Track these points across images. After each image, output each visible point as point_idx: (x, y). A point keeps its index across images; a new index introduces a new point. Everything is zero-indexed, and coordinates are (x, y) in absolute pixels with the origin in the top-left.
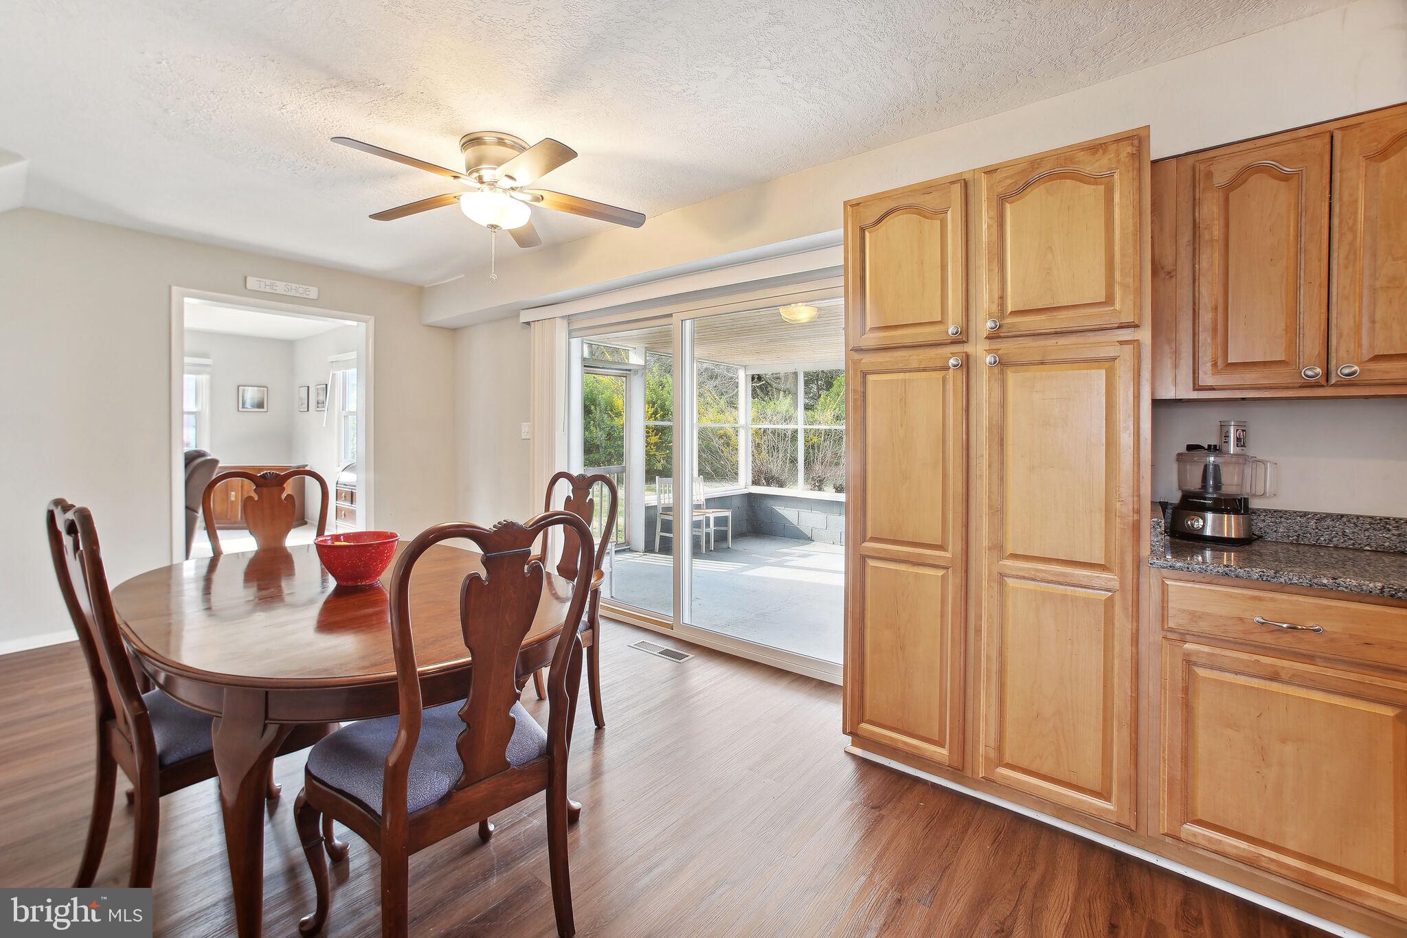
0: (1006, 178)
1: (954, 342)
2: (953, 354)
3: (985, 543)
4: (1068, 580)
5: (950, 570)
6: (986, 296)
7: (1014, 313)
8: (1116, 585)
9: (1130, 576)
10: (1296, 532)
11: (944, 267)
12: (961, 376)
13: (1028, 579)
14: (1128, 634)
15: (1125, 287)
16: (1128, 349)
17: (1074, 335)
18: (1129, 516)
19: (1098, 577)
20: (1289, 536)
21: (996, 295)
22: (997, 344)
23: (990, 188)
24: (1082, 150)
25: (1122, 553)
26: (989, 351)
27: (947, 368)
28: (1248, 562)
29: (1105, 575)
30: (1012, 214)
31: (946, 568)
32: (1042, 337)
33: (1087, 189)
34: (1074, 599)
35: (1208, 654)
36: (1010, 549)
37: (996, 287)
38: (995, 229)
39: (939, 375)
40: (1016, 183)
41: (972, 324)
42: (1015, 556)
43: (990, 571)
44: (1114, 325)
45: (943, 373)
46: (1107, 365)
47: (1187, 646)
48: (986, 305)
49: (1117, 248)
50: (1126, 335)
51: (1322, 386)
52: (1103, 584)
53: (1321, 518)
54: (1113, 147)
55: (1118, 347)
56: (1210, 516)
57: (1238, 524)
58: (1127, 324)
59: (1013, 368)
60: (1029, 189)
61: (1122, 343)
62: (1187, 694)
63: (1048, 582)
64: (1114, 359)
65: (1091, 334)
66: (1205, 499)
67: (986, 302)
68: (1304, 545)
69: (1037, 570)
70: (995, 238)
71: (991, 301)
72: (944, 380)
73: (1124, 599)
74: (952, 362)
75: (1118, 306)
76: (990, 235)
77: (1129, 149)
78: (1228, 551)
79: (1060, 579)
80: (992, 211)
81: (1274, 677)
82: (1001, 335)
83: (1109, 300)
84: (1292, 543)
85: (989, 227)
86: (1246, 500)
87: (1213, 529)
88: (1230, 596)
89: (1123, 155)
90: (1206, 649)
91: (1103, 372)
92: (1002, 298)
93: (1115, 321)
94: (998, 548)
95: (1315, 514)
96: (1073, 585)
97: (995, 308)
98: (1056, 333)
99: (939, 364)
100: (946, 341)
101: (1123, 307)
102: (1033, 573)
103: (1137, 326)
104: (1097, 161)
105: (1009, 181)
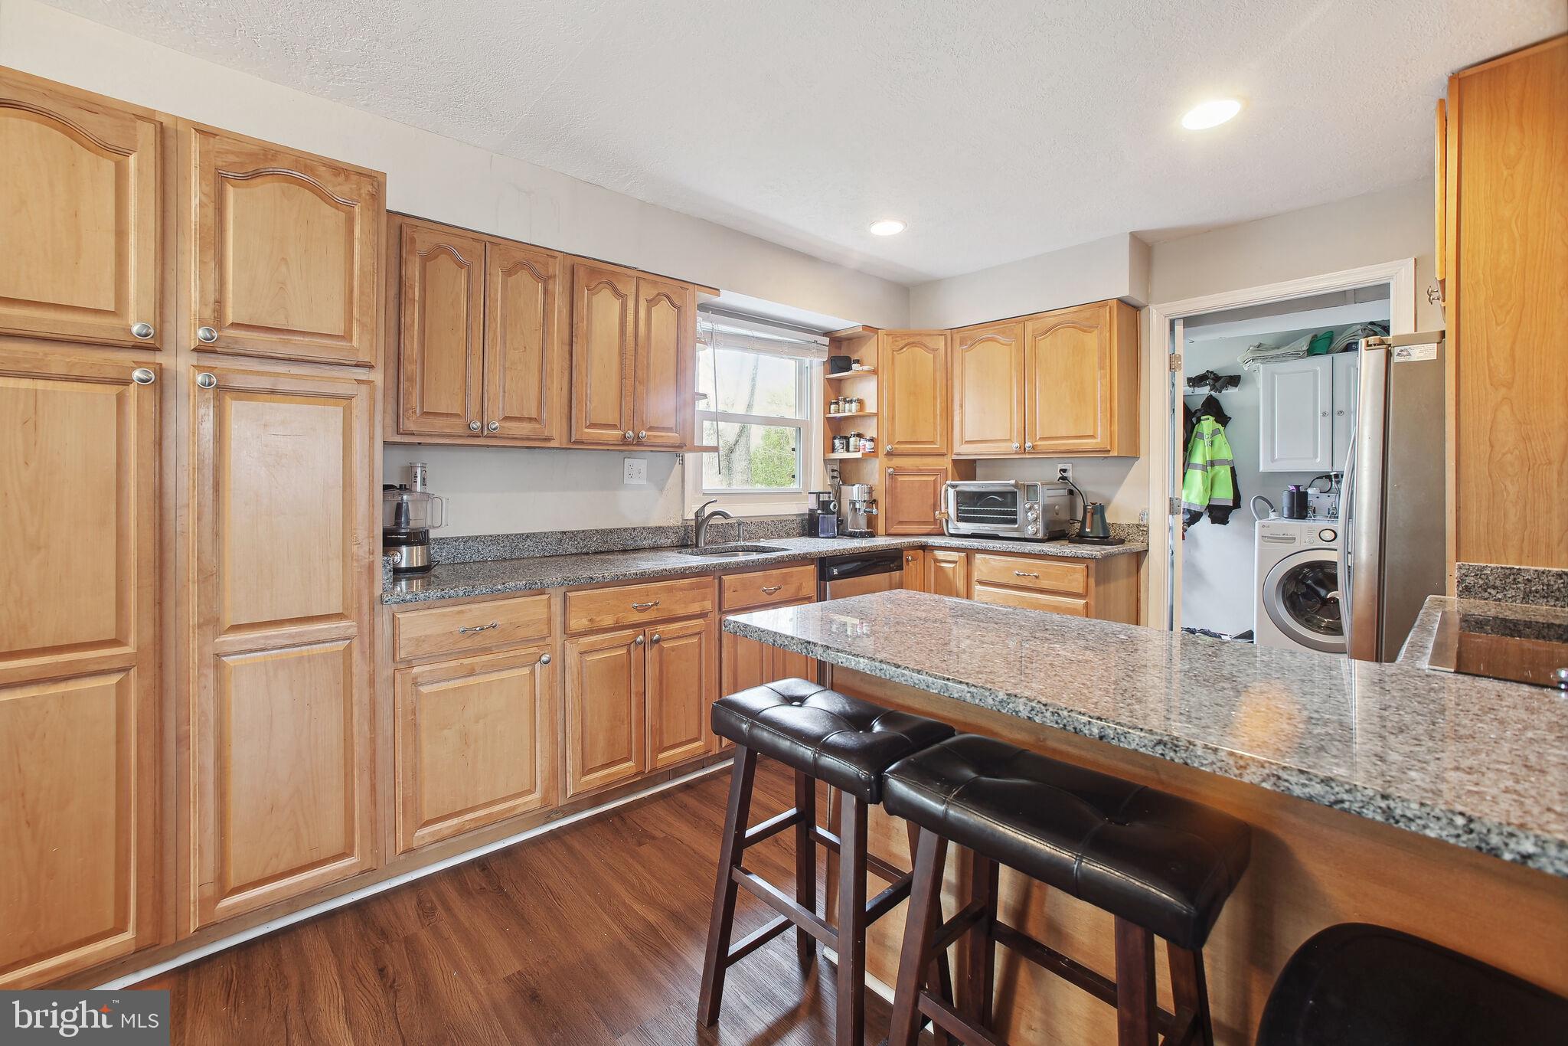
0: (228, 152)
1: (137, 347)
2: (139, 364)
3: (194, 620)
4: (305, 640)
5: (133, 672)
6: (195, 295)
7: (234, 325)
8: (353, 631)
9: (366, 618)
10: (453, 554)
11: (121, 234)
12: (150, 397)
13: (256, 651)
14: (366, 677)
15: (362, 325)
16: (364, 388)
17: (309, 365)
18: (365, 558)
19: (337, 627)
20: (449, 558)
21: (211, 298)
22: (209, 361)
23: (203, 154)
24: (324, 165)
25: (359, 596)
26: (199, 368)
27: (127, 382)
28: (427, 586)
29: (343, 624)
30: (236, 201)
31: (126, 670)
32: (273, 361)
33: (327, 210)
34: (311, 658)
35: (431, 671)
36: (229, 619)
37: (211, 287)
38: (210, 211)
39: (114, 390)
40: (242, 164)
41: (170, 328)
42: (236, 628)
43: (201, 654)
44: (352, 362)
45: (121, 388)
46: (345, 402)
47: (416, 670)
48: (195, 306)
49: (356, 284)
50: (362, 374)
51: (479, 437)
52: (342, 634)
53: (467, 540)
54: (354, 177)
55: (356, 386)
56: (404, 549)
57: (422, 552)
58: (363, 363)
59: (234, 395)
60: (259, 180)
61: (359, 382)
62: (415, 714)
63: (281, 648)
64: (351, 397)
65: (328, 367)
66: (400, 534)
67: (195, 302)
68: (458, 563)
69: (267, 638)
70: (210, 220)
71: (203, 302)
72: (121, 400)
73: (362, 643)
74: (137, 374)
75: (355, 343)
76: (203, 216)
77: (370, 188)
78: (417, 579)
79: (297, 641)
80: (207, 185)
81: (472, 673)
82: (218, 349)
83: (347, 336)
84: (450, 564)
85: (202, 205)
86: (426, 532)
87: (406, 563)
88: (444, 615)
89: (364, 192)
90: (428, 668)
91: (340, 409)
92: (220, 303)
93: (353, 359)
94: (212, 623)
95: (463, 538)
96: (310, 644)
97: (208, 313)
98: (290, 360)
99: (112, 374)
100: (126, 343)
101: (361, 345)
102: (263, 641)
103: (371, 367)
104: (339, 184)
105: (232, 158)
